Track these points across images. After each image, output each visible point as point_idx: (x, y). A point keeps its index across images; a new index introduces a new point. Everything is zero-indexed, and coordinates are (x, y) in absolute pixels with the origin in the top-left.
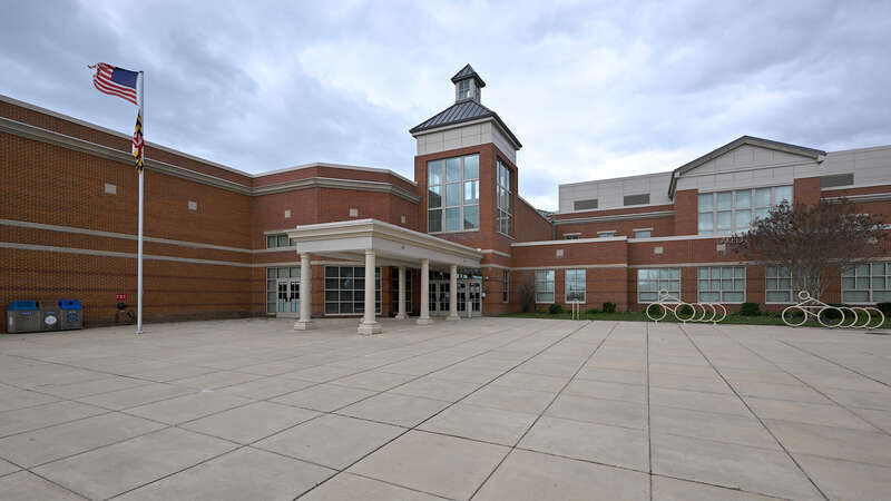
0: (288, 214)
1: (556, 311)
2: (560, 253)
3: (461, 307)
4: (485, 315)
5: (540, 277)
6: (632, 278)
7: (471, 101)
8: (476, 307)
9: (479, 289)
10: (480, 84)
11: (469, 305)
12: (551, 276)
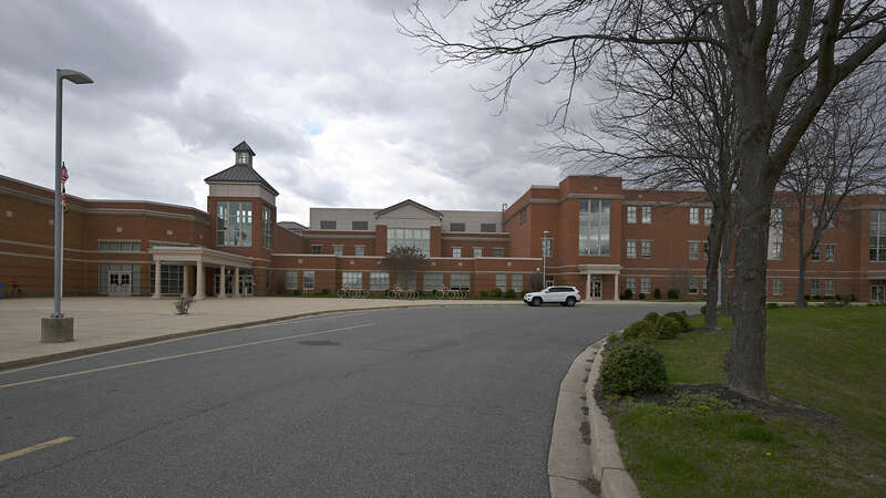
0: (119, 230)
1: (297, 294)
2: (300, 261)
3: (241, 291)
4: (255, 295)
5: (289, 274)
6: (339, 277)
7: (245, 165)
8: (250, 291)
9: (251, 281)
10: (252, 154)
11: (246, 290)
12: (295, 275)
